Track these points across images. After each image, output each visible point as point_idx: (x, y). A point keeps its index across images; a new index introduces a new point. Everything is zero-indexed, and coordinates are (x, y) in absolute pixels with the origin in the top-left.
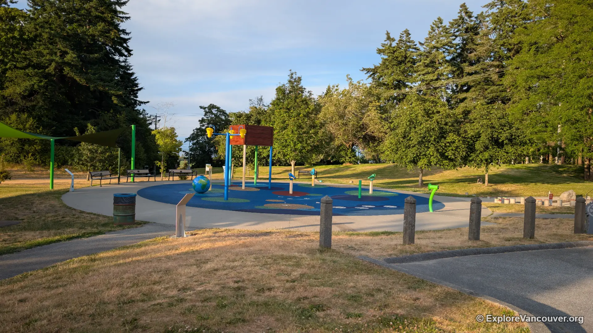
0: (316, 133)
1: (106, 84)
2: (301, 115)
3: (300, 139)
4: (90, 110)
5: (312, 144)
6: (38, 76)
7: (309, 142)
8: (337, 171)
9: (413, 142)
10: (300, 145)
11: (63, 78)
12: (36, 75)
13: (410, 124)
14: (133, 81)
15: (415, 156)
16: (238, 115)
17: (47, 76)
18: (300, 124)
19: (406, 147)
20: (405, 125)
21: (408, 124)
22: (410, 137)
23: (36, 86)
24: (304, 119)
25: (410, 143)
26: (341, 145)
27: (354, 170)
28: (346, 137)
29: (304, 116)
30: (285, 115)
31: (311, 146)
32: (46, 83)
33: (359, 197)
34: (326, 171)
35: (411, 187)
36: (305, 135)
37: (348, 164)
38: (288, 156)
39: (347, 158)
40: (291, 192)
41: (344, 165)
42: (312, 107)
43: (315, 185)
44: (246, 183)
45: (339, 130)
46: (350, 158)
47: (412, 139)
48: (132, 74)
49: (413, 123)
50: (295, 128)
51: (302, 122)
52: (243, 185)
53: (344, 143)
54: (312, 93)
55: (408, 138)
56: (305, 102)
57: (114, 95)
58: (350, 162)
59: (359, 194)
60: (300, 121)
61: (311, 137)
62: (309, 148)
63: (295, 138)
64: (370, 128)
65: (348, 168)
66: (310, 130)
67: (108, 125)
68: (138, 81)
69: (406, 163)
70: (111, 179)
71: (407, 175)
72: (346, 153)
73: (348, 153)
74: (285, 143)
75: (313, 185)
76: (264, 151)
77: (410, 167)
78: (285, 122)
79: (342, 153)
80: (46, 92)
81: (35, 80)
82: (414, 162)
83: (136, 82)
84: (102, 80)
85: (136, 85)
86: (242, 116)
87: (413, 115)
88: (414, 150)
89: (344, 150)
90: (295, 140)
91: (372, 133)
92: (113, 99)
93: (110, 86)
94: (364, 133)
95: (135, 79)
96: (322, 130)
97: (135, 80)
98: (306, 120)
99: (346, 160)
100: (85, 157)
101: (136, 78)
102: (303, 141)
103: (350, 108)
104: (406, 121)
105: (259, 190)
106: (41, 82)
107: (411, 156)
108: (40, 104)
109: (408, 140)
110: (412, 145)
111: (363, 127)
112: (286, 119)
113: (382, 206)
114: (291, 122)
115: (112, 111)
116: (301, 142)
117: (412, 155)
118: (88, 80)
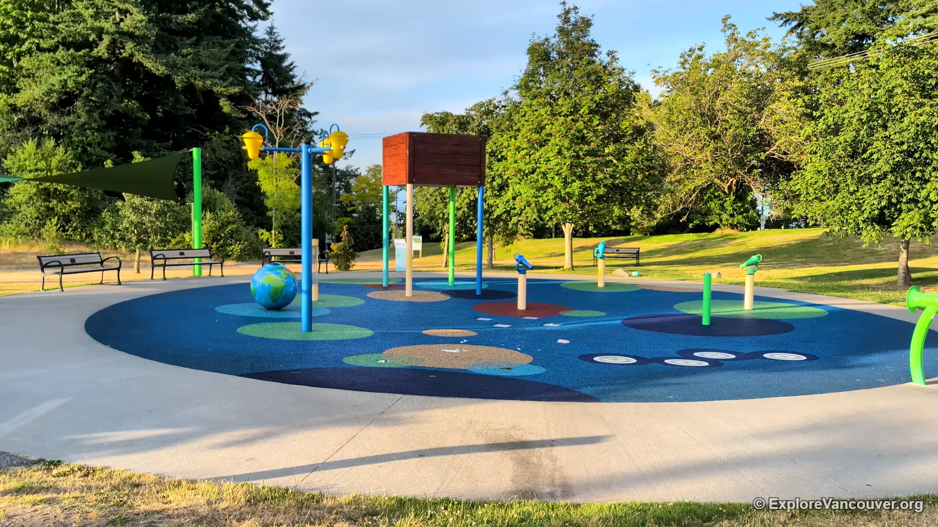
0: (621, 155)
1: (208, 73)
2: (584, 110)
3: (578, 170)
4: (190, 131)
5: (609, 182)
6: (78, 63)
7: (600, 176)
8: (701, 246)
9: (878, 166)
10: (577, 184)
11: (129, 67)
12: (73, 61)
13: (870, 119)
14: (288, 72)
15: (883, 203)
16: (439, 120)
17: (95, 63)
18: (579, 131)
19: (860, 180)
20: (855, 120)
21: (864, 117)
22: (872, 154)
23: (70, 84)
24: (590, 120)
25: (871, 168)
26: (709, 186)
27: (740, 244)
28: (718, 167)
29: (591, 112)
30: (542, 111)
31: (605, 186)
32: (91, 77)
33: (706, 322)
34: (674, 247)
35: (875, 288)
36: (589, 159)
37: (728, 231)
38: (550, 213)
39: (725, 216)
40: (521, 304)
41: (718, 232)
42: (611, 87)
43: (607, 285)
44: (415, 280)
45: (702, 149)
46: (732, 216)
47: (875, 157)
48: (283, 57)
49: (880, 116)
50: (566, 143)
51: (586, 128)
52: (409, 284)
53: (717, 181)
54: (617, 55)
55: (865, 156)
56: (593, 77)
57: (222, 94)
58: (733, 226)
59: (705, 311)
60: (580, 125)
61: (608, 164)
62: (602, 191)
63: (565, 168)
64: (777, 143)
65: (726, 239)
66: (607, 145)
67: (221, 159)
68: (295, 70)
69: (858, 224)
70: (103, 270)
71: (872, 255)
72: (722, 205)
73: (727, 205)
74: (541, 181)
75: (601, 285)
76: (498, 201)
77: (870, 235)
78: (543, 128)
79: (713, 205)
80: (92, 95)
81: (70, 72)
82: (883, 220)
83: (291, 73)
84: (202, 66)
85: (290, 79)
86: (448, 121)
87: (880, 92)
88: (881, 189)
89: (715, 197)
90: (565, 172)
91: (785, 153)
92: (221, 104)
93: (215, 78)
94: (763, 156)
95: (290, 68)
96: (639, 145)
97: (291, 70)
98: (596, 122)
99: (721, 220)
100: (125, 224)
101: (291, 64)
102: (586, 175)
103: (725, 97)
104: (857, 109)
105: (447, 297)
106: (81, 74)
107: (872, 202)
108: (82, 120)
109: (864, 161)
110: (874, 175)
111: (762, 141)
112: (545, 122)
113: (759, 355)
114: (556, 127)
115: (227, 130)
116: (580, 178)
117: (876, 202)
118: (172, 66)
